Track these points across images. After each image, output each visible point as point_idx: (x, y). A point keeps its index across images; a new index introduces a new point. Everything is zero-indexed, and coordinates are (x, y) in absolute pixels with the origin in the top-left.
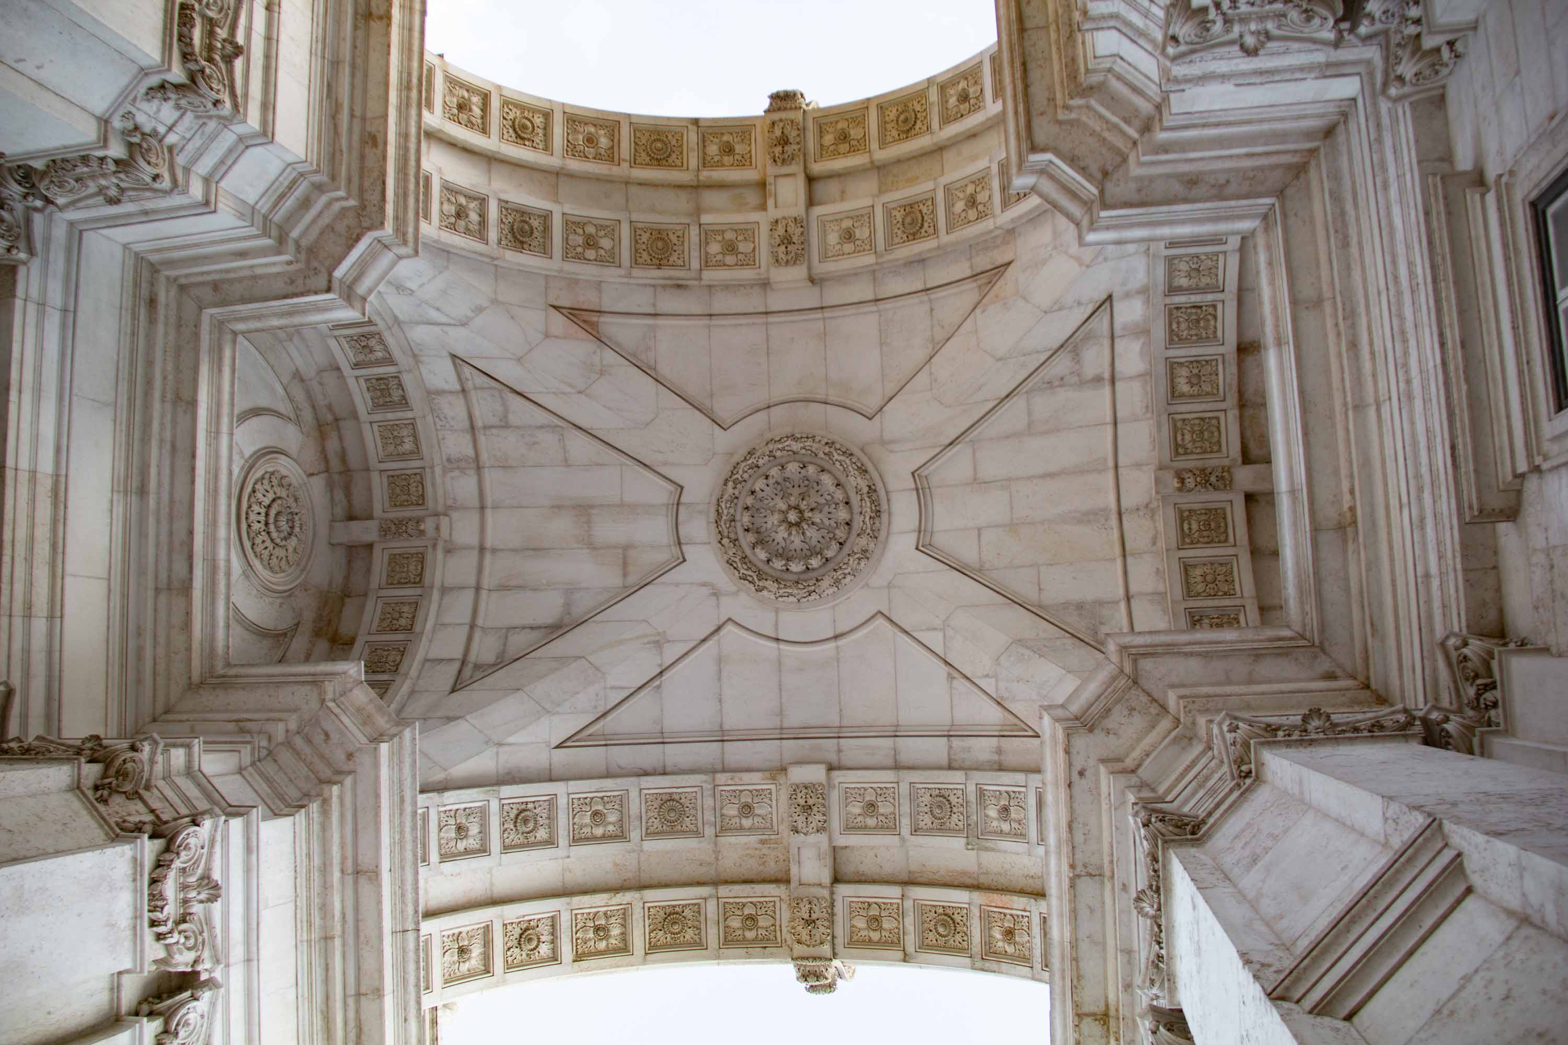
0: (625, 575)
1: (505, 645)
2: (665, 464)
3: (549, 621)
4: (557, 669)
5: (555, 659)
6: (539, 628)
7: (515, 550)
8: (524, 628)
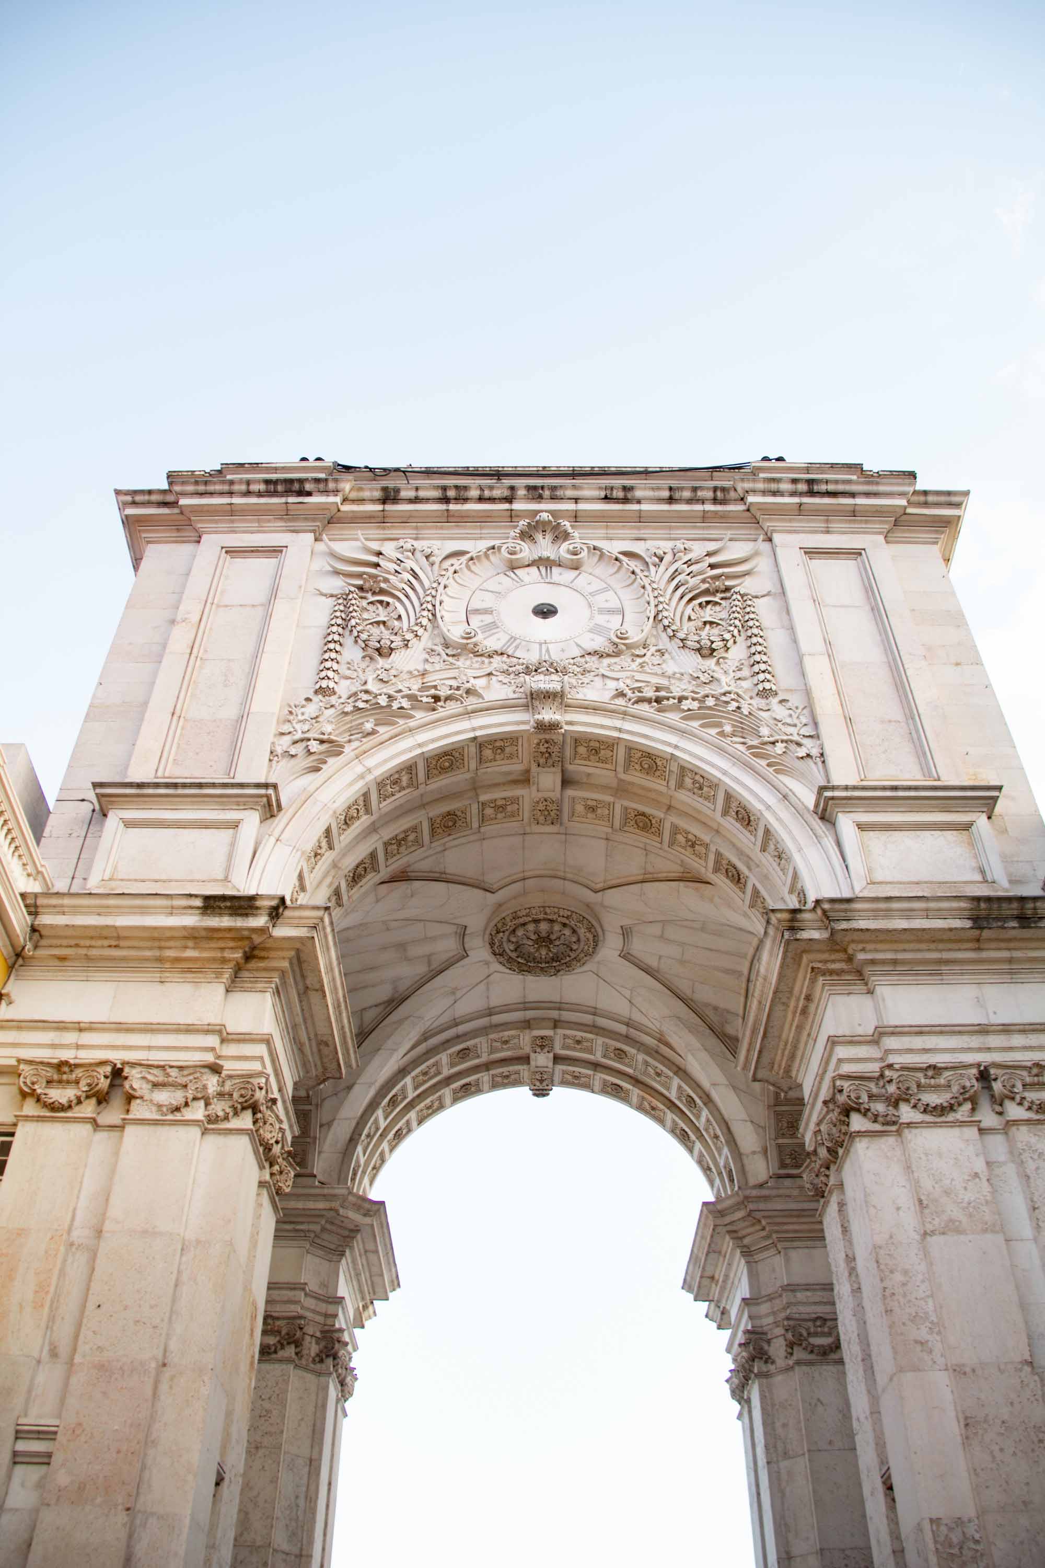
0: (429, 966)
1: (362, 1019)
2: (455, 918)
3: (386, 999)
4: (397, 1029)
5: (394, 1023)
6: (380, 1004)
7: (359, 972)
8: (371, 1007)
